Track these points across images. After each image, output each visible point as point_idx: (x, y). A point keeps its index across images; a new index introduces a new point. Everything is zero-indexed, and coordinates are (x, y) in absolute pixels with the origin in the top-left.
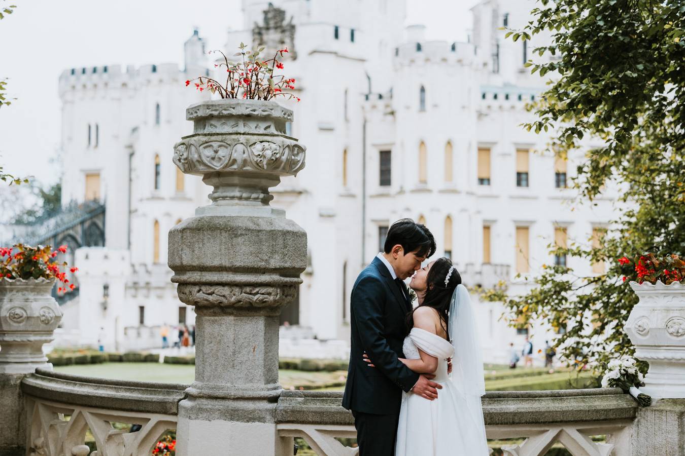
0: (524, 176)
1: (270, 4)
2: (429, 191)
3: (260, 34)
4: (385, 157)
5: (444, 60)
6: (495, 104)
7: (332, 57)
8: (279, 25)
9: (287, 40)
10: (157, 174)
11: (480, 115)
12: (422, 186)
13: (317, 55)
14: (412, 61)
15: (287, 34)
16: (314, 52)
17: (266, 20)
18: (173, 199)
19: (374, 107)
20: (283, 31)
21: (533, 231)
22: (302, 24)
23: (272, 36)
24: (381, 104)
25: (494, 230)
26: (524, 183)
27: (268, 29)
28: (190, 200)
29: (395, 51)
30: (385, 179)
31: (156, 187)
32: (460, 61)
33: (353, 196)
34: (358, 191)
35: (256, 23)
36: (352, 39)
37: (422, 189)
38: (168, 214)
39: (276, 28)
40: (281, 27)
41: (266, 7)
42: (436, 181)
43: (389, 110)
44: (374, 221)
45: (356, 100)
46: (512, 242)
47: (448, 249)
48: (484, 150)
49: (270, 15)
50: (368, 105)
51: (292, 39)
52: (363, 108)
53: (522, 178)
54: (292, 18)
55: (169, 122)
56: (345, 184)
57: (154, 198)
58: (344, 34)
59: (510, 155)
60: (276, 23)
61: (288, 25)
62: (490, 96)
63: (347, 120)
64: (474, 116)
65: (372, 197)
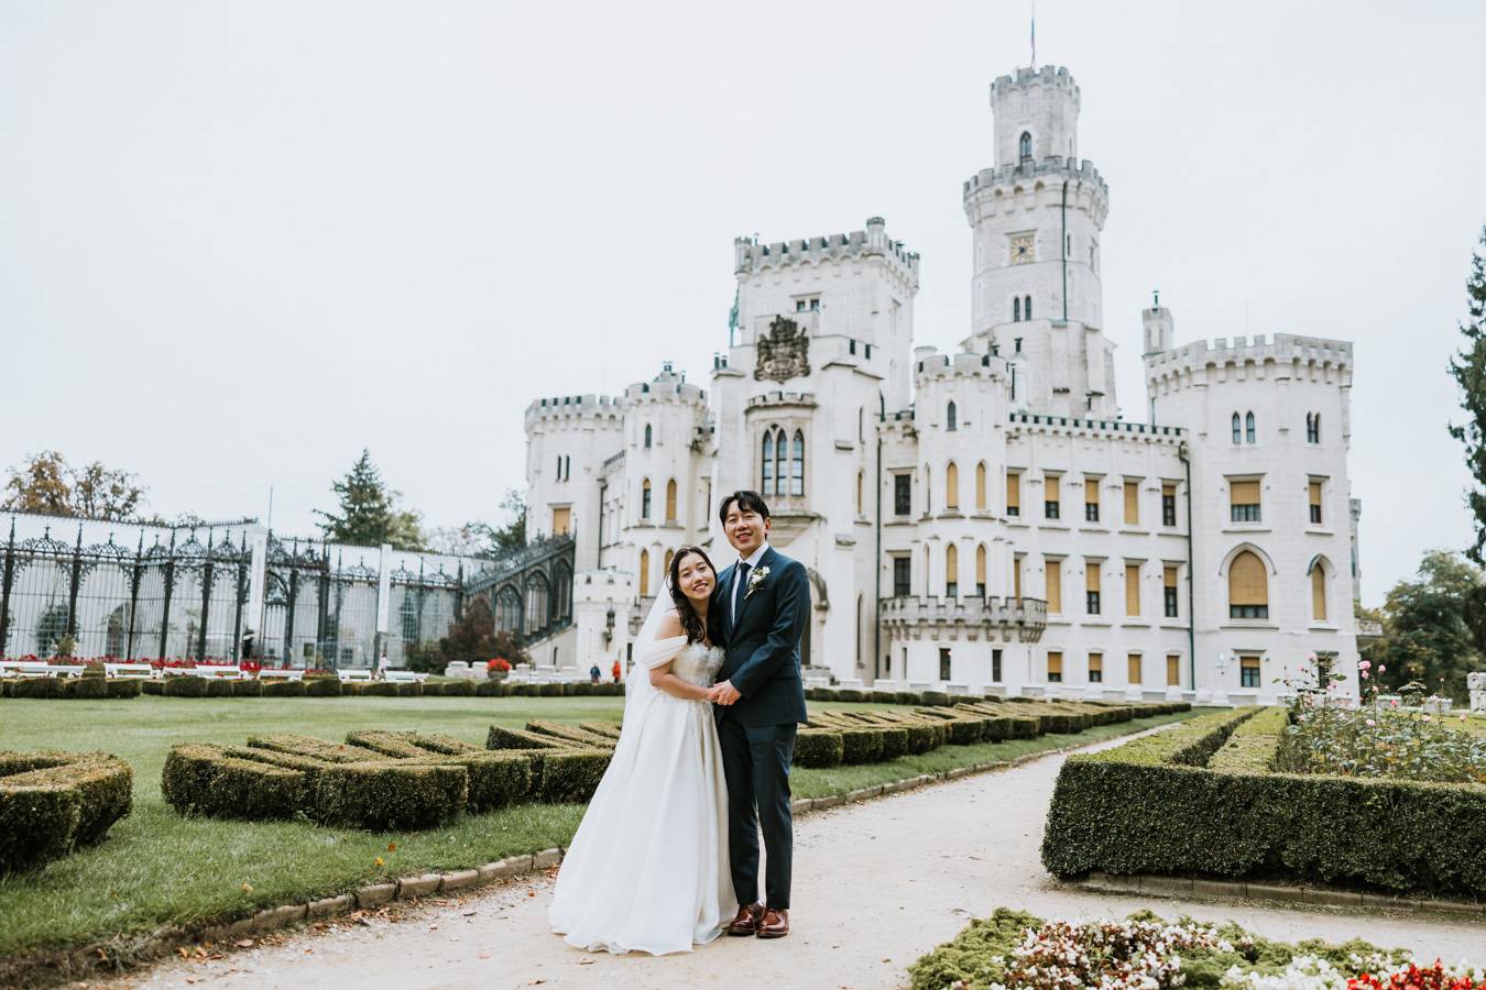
0: (1053, 507)
1: (778, 316)
2: (962, 517)
3: (767, 347)
4: (903, 483)
5: (977, 374)
6: (1024, 427)
7: (850, 371)
8: (789, 337)
9: (799, 354)
10: (646, 500)
11: (1010, 437)
12: (951, 512)
13: (833, 370)
14: (941, 376)
15: (799, 347)
16: (831, 364)
17: (774, 333)
18: (662, 527)
19: (891, 428)
20: (794, 345)
21: (1065, 566)
22: (815, 337)
23: (782, 350)
24: (899, 425)
25: (1025, 563)
26: (1053, 513)
27: (777, 342)
28: (682, 529)
29: (918, 365)
30: (903, 506)
31: (644, 516)
32: (992, 376)
33: (869, 524)
34: (872, 518)
35: (762, 336)
36: (868, 356)
37: (953, 514)
38: (658, 544)
39: (785, 341)
40: (792, 339)
41: (774, 320)
42: (967, 507)
43: (908, 431)
44: (888, 551)
45: (871, 422)
46: (1042, 577)
47: (981, 581)
48: (1013, 476)
49: (778, 328)
50: (883, 426)
51: (804, 353)
52: (878, 429)
53: (1052, 509)
54: (804, 330)
55: (660, 444)
56: (860, 511)
57: (641, 527)
58: (860, 349)
59: (1040, 482)
60: (786, 336)
61: (798, 337)
62: (1018, 418)
63: (862, 442)
64: (1005, 437)
65: (886, 525)
